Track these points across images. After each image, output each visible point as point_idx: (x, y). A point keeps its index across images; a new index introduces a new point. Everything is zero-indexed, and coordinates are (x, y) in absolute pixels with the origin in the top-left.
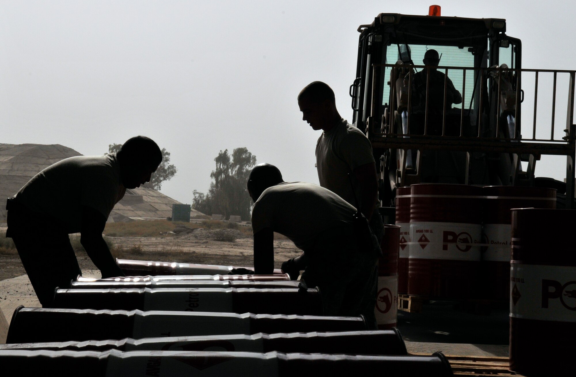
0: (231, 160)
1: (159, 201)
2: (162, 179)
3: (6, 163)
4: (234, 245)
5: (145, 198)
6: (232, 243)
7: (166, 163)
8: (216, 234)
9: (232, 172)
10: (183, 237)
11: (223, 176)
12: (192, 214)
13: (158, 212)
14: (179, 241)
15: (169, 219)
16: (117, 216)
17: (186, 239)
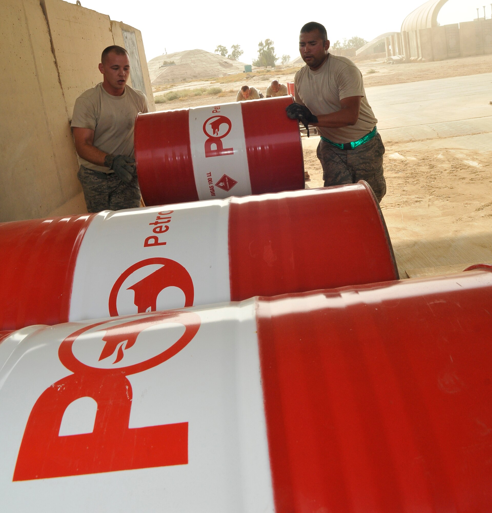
0: (264, 44)
1: (239, 65)
2: (239, 56)
3: (179, 59)
4: (269, 82)
5: (233, 64)
6: (268, 81)
7: (239, 49)
8: (262, 78)
9: (266, 49)
10: (249, 81)
11: (262, 51)
12: (252, 68)
13: (239, 69)
14: (248, 83)
15: (244, 72)
16: (223, 74)
17: (250, 82)
